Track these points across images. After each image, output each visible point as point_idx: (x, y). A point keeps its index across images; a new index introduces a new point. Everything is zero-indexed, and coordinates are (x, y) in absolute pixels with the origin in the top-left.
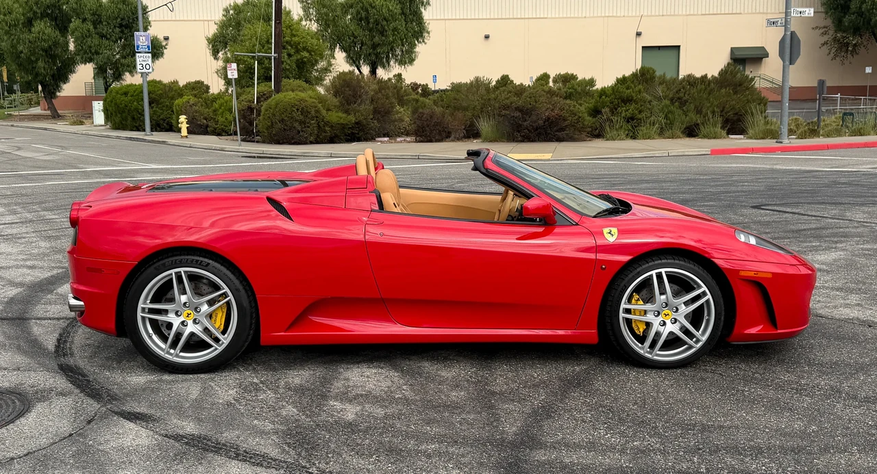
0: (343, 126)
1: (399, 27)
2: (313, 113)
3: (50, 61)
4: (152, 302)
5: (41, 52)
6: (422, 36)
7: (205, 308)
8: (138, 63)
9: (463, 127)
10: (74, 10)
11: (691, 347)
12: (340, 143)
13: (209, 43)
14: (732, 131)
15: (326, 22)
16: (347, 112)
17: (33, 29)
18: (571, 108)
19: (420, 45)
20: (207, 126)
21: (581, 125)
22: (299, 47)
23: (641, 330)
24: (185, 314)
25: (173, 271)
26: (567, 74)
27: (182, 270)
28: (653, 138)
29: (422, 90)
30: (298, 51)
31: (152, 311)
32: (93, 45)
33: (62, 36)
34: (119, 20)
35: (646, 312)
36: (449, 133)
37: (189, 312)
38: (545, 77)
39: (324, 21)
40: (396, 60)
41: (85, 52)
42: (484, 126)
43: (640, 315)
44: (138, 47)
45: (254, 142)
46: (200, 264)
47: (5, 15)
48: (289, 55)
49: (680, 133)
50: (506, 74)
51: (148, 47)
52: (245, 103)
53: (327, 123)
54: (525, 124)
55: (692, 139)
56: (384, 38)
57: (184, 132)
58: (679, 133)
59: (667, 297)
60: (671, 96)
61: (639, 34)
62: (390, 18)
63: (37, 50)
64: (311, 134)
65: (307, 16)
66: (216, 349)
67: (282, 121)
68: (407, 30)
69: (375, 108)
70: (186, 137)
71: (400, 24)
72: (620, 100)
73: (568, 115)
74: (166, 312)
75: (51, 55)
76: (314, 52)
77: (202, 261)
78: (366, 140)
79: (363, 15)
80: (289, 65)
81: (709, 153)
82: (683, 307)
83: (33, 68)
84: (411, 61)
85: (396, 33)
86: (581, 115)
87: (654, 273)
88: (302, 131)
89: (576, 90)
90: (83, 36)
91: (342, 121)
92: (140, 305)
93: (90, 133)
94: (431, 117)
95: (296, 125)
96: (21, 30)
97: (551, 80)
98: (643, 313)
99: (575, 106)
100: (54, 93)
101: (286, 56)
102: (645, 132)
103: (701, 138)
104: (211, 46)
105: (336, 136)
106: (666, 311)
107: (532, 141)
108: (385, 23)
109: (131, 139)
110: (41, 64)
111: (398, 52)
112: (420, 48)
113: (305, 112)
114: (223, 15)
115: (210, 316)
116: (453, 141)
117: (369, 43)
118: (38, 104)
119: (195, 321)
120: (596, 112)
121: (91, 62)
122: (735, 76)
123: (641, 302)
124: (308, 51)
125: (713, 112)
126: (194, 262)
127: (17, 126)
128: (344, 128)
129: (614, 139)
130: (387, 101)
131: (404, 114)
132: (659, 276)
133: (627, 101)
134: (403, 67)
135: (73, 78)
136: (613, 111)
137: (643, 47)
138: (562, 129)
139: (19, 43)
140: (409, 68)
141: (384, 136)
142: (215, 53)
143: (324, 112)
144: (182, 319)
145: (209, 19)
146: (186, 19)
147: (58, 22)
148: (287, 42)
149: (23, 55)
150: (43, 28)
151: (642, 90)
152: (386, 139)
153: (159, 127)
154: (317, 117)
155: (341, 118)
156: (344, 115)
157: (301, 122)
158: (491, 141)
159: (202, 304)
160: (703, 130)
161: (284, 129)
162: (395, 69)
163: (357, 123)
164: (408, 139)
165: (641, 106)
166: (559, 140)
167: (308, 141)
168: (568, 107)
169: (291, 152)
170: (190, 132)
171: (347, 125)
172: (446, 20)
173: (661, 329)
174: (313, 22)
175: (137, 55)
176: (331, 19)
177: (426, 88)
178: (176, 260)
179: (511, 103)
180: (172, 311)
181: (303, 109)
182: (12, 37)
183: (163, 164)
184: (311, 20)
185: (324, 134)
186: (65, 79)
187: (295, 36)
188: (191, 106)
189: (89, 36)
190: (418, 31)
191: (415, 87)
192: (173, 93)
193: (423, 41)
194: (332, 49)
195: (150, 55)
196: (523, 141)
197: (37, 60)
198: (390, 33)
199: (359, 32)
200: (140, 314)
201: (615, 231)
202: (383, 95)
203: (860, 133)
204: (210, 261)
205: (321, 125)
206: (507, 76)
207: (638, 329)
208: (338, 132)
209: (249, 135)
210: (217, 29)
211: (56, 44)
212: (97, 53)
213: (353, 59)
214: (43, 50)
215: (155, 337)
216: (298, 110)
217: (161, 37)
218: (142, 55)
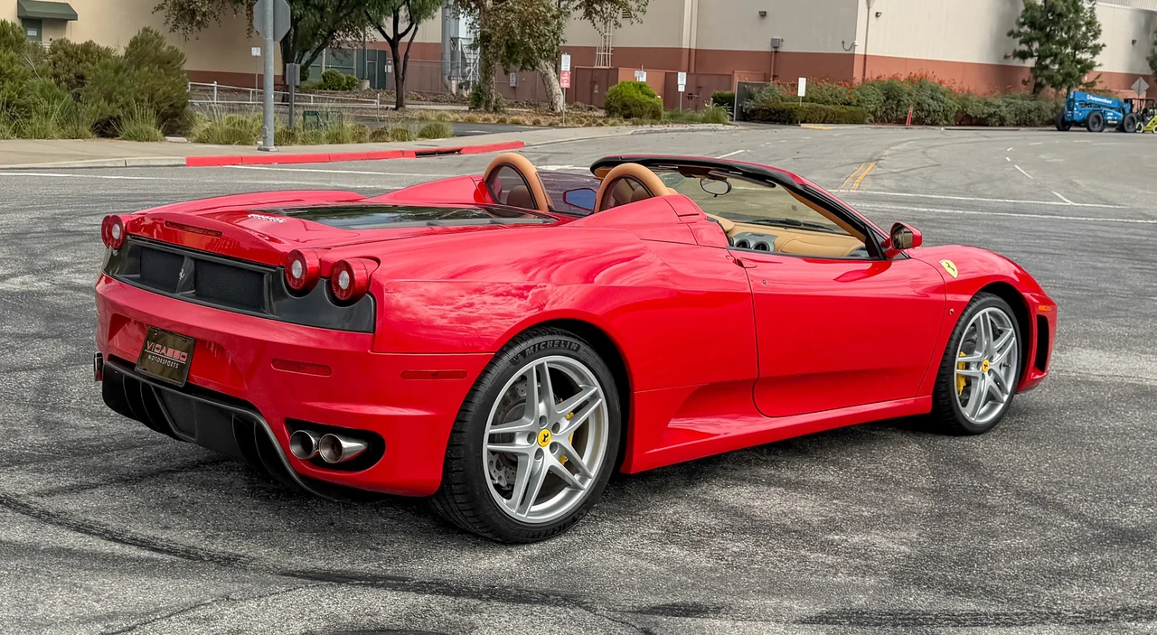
7: (565, 423)
14: (171, 130)
24: (541, 437)
25: (533, 365)
27: (545, 361)
37: (546, 432)
46: (569, 348)
49: (87, 131)
55: (109, 140)
58: (85, 129)
66: (581, 489)
74: (510, 438)
77: (571, 343)
81: (185, 163)
92: (488, 430)
103: (125, 140)
106: (986, 361)
119: (552, 447)
122: (156, 48)
126: (562, 346)
144: (536, 446)
159: (562, 418)
160: (128, 127)
178: (539, 344)
180: (523, 433)
200: (487, 446)
203: (336, 139)
204: (578, 342)
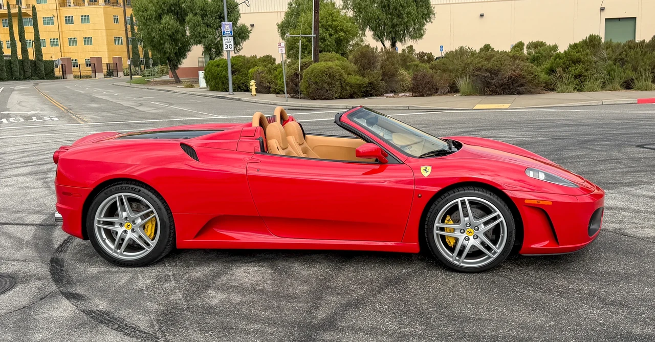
0: (360, 86)
1: (412, 11)
2: (338, 77)
3: (173, 43)
4: (105, 216)
5: (167, 37)
6: (429, 17)
7: (139, 221)
8: (224, 44)
9: (448, 85)
10: (189, 7)
11: (489, 257)
12: (358, 98)
13: (279, 28)
15: (359, 10)
16: (363, 75)
17: (162, 22)
18: (529, 69)
19: (427, 24)
20: (270, 88)
21: (537, 82)
22: (337, 29)
23: (452, 243)
24: (126, 225)
25: (117, 195)
26: (538, 42)
27: (122, 194)
28: (596, 91)
29: (427, 58)
30: (336, 32)
31: (105, 223)
32: (201, 31)
33: (181, 26)
34: (219, 13)
35: (454, 230)
36: (437, 89)
37: (129, 224)
38: (520, 45)
39: (359, 9)
40: (410, 35)
41: (196, 37)
42: (463, 84)
43: (451, 232)
44: (224, 32)
45: (298, 98)
46: (134, 190)
47: (143, 12)
48: (331, 35)
49: (619, 86)
50: (488, 43)
51: (231, 32)
52: (293, 71)
53: (347, 84)
54: (493, 81)
55: (628, 91)
56: (400, 20)
57: (254, 92)
58: (617, 86)
59: (469, 219)
60: (614, 57)
61: (602, 9)
62: (405, 5)
63: (164, 36)
64: (336, 92)
65: (345, 7)
66: (147, 250)
67: (316, 83)
68: (418, 13)
69: (384, 72)
70: (255, 95)
71: (413, 9)
72: (571, 62)
73: (526, 74)
74: (112, 224)
75: (174, 39)
76: (349, 32)
77: (135, 188)
78: (377, 95)
79: (386, 4)
80: (330, 42)
81: (636, 102)
82: (482, 225)
83: (162, 48)
84: (421, 36)
85: (410, 15)
86: (536, 74)
87: (459, 200)
88: (330, 90)
89: (541, 54)
90: (194, 25)
91: (358, 82)
92: (97, 218)
93: (195, 93)
94: (423, 77)
95: (325, 86)
96: (154, 22)
97: (525, 47)
98: (452, 231)
99: (532, 67)
100: (177, 66)
101: (328, 36)
102: (589, 86)
103: (636, 90)
104: (280, 30)
105: (355, 93)
106: (470, 230)
107: (499, 94)
108: (401, 8)
109: (219, 97)
110: (167, 45)
111: (411, 29)
112: (428, 27)
113: (331, 76)
114: (288, 8)
115: (143, 227)
116: (439, 95)
117: (389, 24)
118: (167, 73)
119: (133, 230)
120: (551, 71)
121: (200, 43)
123: (452, 222)
124: (344, 32)
125: (645, 70)
126: (130, 189)
127: (151, 89)
128: (360, 87)
129: (563, 92)
130: (393, 67)
131: (406, 75)
132: (463, 203)
133: (577, 62)
134: (415, 40)
135: (190, 55)
136: (565, 69)
137: (607, 20)
138: (522, 85)
139: (152, 31)
140: (420, 41)
141: (391, 92)
142: (283, 34)
143: (346, 76)
144: (124, 228)
145: (281, 10)
146: (265, 11)
147: (179, 16)
148: (329, 26)
149: (155, 39)
150: (169, 20)
151: (589, 53)
152: (391, 95)
153: (240, 89)
154: (340, 80)
155: (358, 80)
156: (361, 78)
157: (329, 84)
158: (467, 95)
159: (137, 218)
160: (637, 84)
161: (317, 89)
162: (410, 42)
163: (370, 83)
164: (408, 94)
165: (588, 66)
166: (520, 93)
167: (334, 97)
168: (526, 68)
169: (320, 105)
170: (257, 91)
171: (363, 85)
172: (450, 4)
173: (466, 243)
174: (350, 10)
175: (223, 38)
176: (363, 7)
177: (430, 56)
178: (118, 188)
179: (482, 66)
180: (118, 223)
181: (330, 74)
182: (148, 27)
183: (228, 115)
184: (348, 9)
185: (345, 92)
186: (184, 56)
187: (335, 21)
188: (259, 74)
189: (199, 25)
190: (426, 13)
191: (422, 55)
192: (250, 64)
193: (430, 21)
194: (364, 30)
195: (232, 38)
196: (491, 95)
197: (165, 43)
198: (405, 15)
199: (383, 16)
200: (96, 225)
201: (429, 168)
202: (390, 63)
204: (141, 189)
205: (344, 86)
206: (489, 45)
207: (450, 242)
208: (356, 90)
209: (295, 92)
210: (284, 18)
211: (177, 31)
212: (204, 37)
213: (379, 37)
214: (168, 36)
215: (107, 241)
216: (326, 75)
217: (248, 25)
218: (227, 38)
